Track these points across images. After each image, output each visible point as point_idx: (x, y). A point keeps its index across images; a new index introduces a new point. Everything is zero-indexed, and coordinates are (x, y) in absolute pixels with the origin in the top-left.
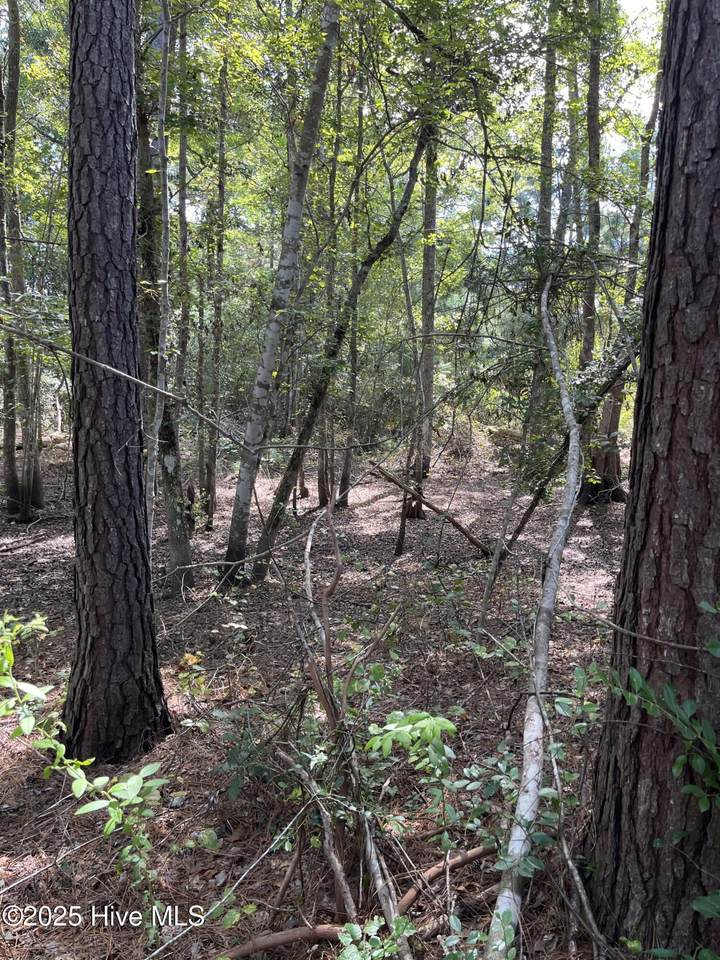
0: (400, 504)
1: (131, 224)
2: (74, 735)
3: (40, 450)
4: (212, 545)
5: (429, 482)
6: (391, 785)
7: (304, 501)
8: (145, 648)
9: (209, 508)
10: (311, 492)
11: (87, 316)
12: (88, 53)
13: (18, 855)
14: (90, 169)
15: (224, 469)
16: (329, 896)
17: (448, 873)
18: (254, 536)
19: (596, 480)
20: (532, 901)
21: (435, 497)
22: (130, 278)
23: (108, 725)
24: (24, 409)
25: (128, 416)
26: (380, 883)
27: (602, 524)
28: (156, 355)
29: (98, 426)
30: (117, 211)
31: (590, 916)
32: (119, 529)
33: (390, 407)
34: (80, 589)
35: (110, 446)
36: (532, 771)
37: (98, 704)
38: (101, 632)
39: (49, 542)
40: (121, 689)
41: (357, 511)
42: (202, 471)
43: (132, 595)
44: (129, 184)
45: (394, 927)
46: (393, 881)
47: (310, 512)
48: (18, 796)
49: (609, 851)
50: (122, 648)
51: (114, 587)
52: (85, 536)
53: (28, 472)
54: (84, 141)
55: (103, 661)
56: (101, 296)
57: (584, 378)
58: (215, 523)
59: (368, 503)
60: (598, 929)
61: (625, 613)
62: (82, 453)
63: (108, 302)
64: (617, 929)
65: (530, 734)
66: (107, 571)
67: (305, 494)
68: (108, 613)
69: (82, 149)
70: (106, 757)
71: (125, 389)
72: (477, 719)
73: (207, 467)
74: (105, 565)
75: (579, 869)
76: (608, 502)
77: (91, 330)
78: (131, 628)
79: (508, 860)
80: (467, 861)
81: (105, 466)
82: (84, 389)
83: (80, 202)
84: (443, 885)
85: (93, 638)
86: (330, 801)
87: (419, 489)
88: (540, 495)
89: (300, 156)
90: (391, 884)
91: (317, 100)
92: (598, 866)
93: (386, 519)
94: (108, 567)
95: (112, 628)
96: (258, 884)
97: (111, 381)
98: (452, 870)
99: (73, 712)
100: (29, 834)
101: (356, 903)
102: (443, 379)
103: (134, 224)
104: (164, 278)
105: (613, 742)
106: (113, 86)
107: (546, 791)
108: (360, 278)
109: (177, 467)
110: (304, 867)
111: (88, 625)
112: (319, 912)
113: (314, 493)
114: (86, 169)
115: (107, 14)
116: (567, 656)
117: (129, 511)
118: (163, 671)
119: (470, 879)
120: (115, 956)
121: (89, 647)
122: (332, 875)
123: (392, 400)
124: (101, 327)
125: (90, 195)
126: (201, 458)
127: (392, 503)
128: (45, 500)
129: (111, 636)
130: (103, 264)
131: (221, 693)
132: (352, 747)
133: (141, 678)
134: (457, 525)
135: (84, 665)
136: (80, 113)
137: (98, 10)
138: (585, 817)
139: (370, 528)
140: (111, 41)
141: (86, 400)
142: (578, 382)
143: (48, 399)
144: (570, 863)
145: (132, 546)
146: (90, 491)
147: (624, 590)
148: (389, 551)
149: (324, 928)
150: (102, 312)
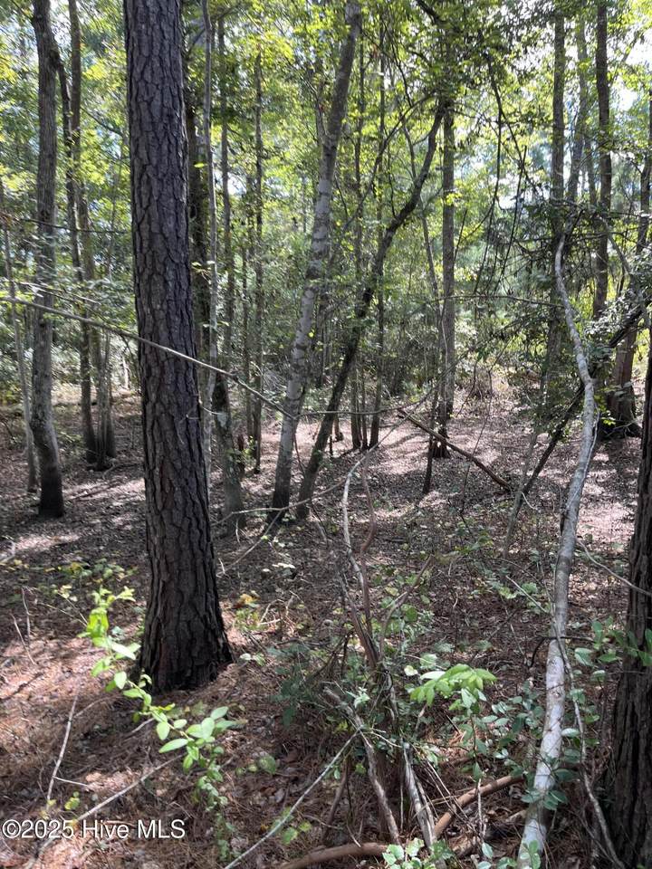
0: (426, 444)
1: (185, 222)
2: (151, 665)
3: (111, 404)
4: (260, 486)
5: (453, 422)
6: (426, 715)
7: (339, 443)
8: (207, 590)
9: (256, 453)
10: (344, 435)
11: (150, 305)
12: (142, 73)
13: (108, 771)
14: (148, 177)
15: (268, 417)
16: (374, 815)
17: (479, 800)
18: (297, 478)
19: (611, 421)
20: (557, 826)
21: (458, 436)
22: (184, 270)
23: (179, 656)
24: (97, 372)
25: (187, 391)
26: (419, 807)
27: (618, 459)
28: (208, 328)
29: (163, 400)
30: (172, 212)
31: (610, 844)
32: (183, 489)
33: (416, 354)
34: (151, 541)
35: (173, 417)
36: (555, 711)
37: (170, 638)
38: (170, 577)
39: (122, 487)
40: (189, 626)
41: (387, 452)
42: (249, 421)
43: (196, 545)
44: (182, 187)
45: (433, 850)
46: (431, 806)
47: (345, 454)
48: (106, 718)
49: (627, 786)
50: (188, 591)
51: (180, 539)
52: (154, 495)
53: (102, 428)
54: (143, 153)
55: (173, 602)
56: (161, 287)
57: (597, 328)
58: (262, 466)
59: (397, 444)
60: (618, 857)
61: (639, 573)
62: (149, 424)
63: (167, 292)
64: (635, 855)
65: (552, 676)
66: (174, 525)
67: (340, 438)
68: (175, 561)
69: (141, 160)
70: (178, 684)
71: (184, 367)
72: (501, 651)
73: (254, 416)
74: (172, 519)
75: (599, 801)
76: (623, 437)
77: (154, 317)
78: (195, 572)
79: (534, 793)
80: (496, 789)
81: (169, 435)
82: (149, 369)
83: (141, 206)
84: (475, 808)
85: (164, 582)
86: (372, 735)
87: (443, 432)
88: (558, 436)
89: (329, 138)
90: (428, 808)
91: (342, 85)
92: (616, 798)
93: (413, 459)
94: (174, 521)
95: (180, 573)
96: (311, 802)
97: (172, 361)
98: (483, 796)
99: (150, 646)
100: (117, 752)
101: (398, 823)
102: (464, 326)
103: (187, 221)
104: (213, 259)
105: (630, 689)
106: (165, 101)
107: (569, 731)
108: (386, 243)
109: (228, 422)
110: (351, 787)
111: (159, 572)
112: (365, 831)
113: (348, 437)
114: (145, 177)
115: (157, 36)
116: (586, 589)
117: (191, 472)
118: (222, 604)
119: (499, 803)
120: (192, 864)
121: (160, 591)
122: (376, 797)
123: (417, 348)
124: (162, 314)
125: (149, 199)
126: (249, 408)
127: (420, 444)
128: (117, 449)
129: (179, 580)
130: (162, 259)
131: (274, 625)
132: (390, 684)
133: (205, 616)
134: (479, 464)
135: (157, 605)
136: (138, 128)
137: (149, 33)
138: (605, 753)
139: (398, 468)
140: (161, 61)
141: (151, 378)
142: (592, 332)
143: (117, 361)
144: (591, 796)
145: (194, 503)
146: (158, 457)
147: (638, 552)
148: (417, 489)
149: (371, 846)
150: (163, 301)
